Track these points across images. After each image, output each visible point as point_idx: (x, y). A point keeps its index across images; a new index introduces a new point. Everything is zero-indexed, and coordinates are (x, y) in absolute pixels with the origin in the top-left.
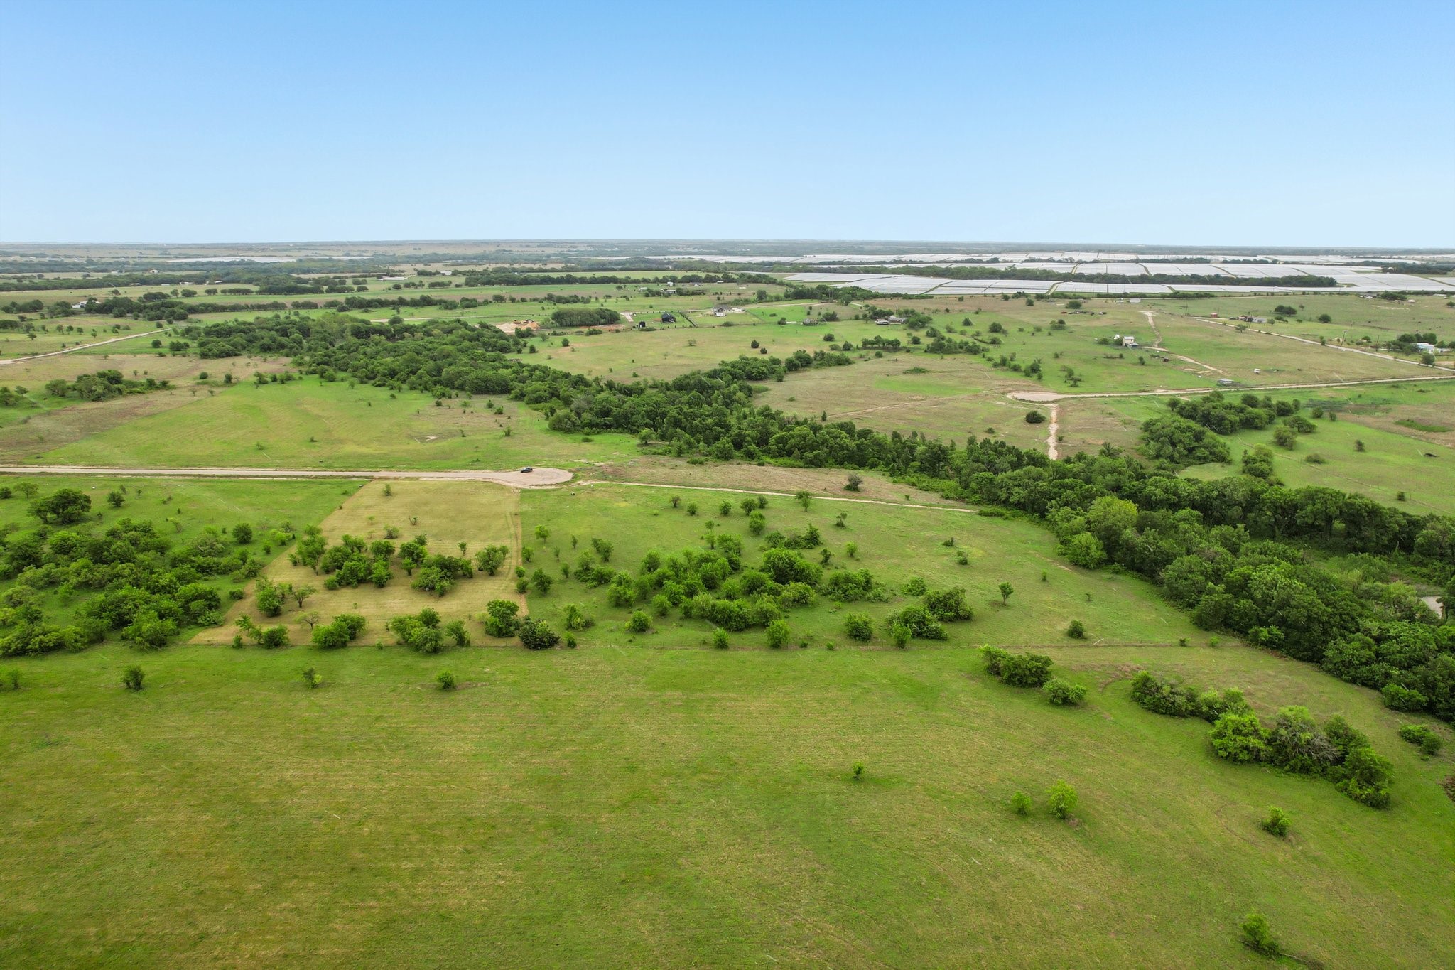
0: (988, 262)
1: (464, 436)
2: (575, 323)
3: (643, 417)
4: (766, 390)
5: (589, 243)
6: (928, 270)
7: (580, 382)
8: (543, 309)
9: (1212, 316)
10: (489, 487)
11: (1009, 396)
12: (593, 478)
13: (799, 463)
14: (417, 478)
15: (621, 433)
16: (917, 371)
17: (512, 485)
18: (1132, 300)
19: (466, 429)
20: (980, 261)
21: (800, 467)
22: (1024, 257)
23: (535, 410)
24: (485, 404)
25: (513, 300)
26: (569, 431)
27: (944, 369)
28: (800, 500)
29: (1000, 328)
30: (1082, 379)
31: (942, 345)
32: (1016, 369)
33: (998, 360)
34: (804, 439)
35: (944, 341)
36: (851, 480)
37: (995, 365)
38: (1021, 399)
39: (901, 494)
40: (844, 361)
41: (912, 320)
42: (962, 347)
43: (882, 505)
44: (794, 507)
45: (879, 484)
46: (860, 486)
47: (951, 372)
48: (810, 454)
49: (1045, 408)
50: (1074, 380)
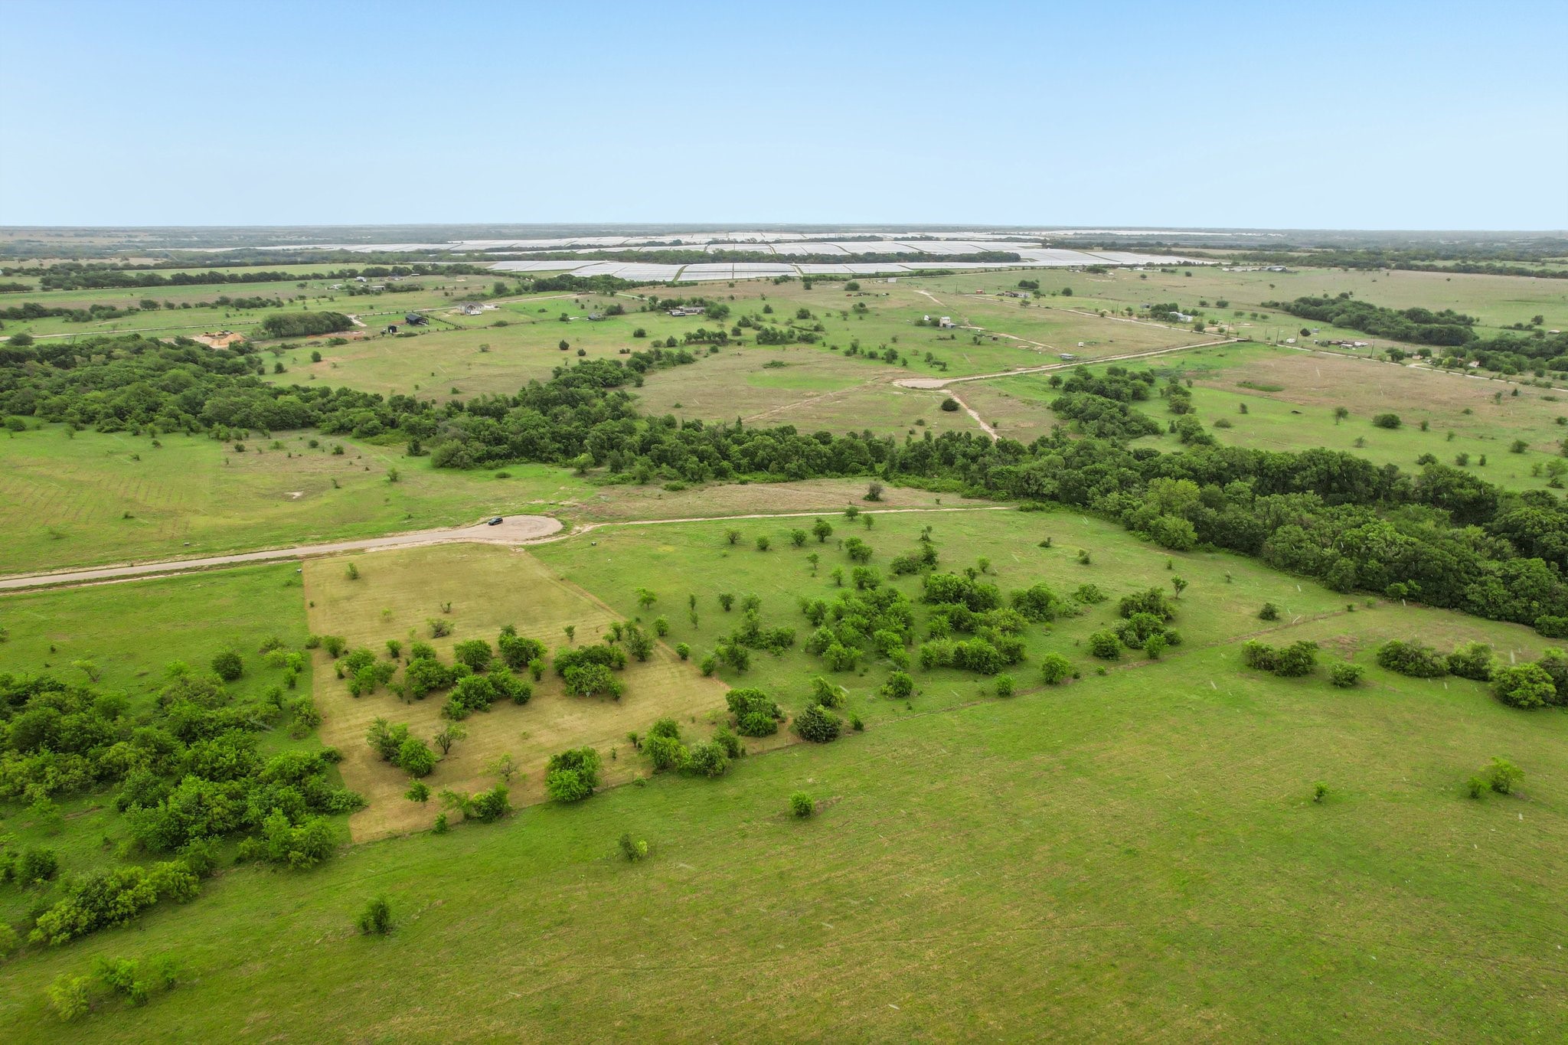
0: (671, 244)
1: (338, 487)
2: (297, 331)
4: (636, 396)
5: (151, 231)
6: (625, 254)
8: (228, 316)
9: (977, 293)
10: (476, 549)
11: (896, 384)
12: (584, 520)
13: (779, 476)
14: (362, 550)
16: (775, 365)
18: (890, 280)
20: (662, 244)
22: (709, 238)
23: (373, 444)
25: (170, 306)
26: (466, 467)
27: (802, 361)
28: (856, 518)
29: (809, 314)
30: (944, 365)
31: (775, 335)
32: (872, 356)
33: (848, 348)
34: (775, 449)
35: (767, 332)
36: (872, 490)
37: (848, 354)
38: (912, 388)
39: (924, 498)
40: (684, 360)
41: (714, 309)
42: (791, 337)
43: (926, 513)
44: (853, 527)
45: (888, 490)
46: (881, 496)
47: (809, 363)
48: (792, 466)
49: (943, 395)
50: (938, 363)
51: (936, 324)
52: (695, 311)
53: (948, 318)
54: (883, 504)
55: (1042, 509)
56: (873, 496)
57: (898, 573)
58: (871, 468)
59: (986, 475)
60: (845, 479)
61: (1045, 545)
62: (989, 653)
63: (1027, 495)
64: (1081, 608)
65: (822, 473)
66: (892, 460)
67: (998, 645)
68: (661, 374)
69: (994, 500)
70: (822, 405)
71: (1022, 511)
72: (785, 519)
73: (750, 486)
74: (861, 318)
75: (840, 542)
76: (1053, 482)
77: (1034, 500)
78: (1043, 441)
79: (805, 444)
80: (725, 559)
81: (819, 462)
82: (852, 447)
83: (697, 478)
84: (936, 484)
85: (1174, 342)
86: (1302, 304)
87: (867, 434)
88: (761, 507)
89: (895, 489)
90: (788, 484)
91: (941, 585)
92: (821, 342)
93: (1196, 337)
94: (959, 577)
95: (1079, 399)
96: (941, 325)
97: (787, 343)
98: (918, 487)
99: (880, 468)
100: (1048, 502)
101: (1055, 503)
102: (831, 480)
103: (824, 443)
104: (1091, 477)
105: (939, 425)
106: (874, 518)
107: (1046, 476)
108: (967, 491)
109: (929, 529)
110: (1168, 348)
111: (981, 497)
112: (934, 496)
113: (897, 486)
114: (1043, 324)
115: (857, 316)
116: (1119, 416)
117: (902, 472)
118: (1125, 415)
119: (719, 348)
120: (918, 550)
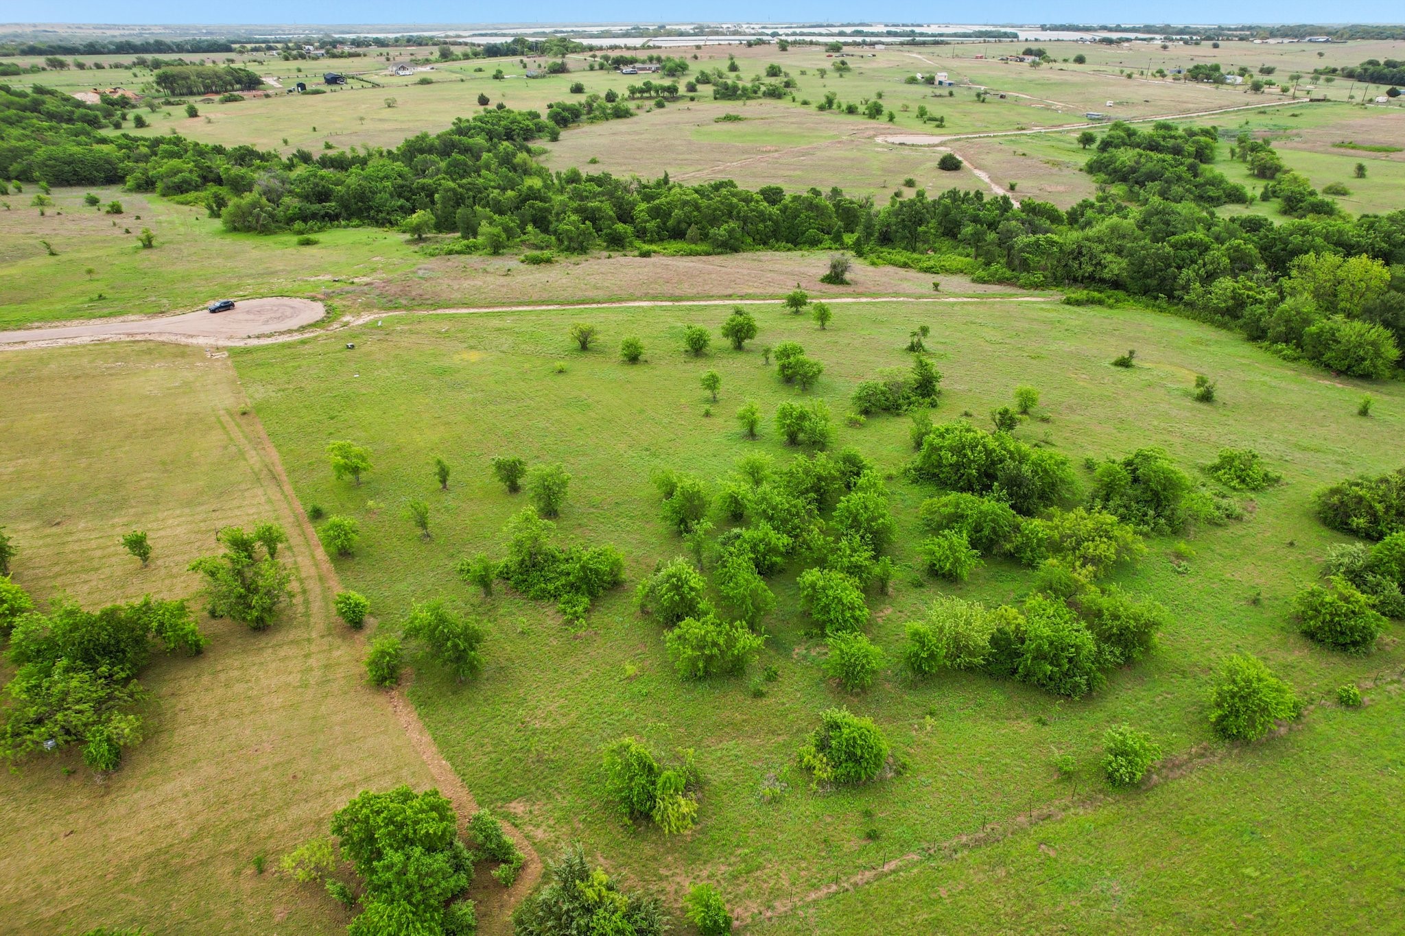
1: (52, 254)
3: (392, 196)
4: (545, 152)
7: (245, 156)
8: (135, 76)
9: (978, 58)
10: (149, 352)
11: (879, 140)
12: (368, 307)
13: (701, 246)
15: (357, 226)
16: (729, 119)
17: (201, 341)
19: (55, 242)
21: (708, 254)
24: (83, 200)
25: (81, 66)
26: (264, 230)
27: (764, 116)
28: (804, 309)
29: (780, 71)
30: (942, 120)
31: (735, 88)
32: (851, 110)
33: (823, 101)
34: (697, 207)
35: (726, 87)
36: (834, 267)
37: (821, 108)
38: (900, 144)
39: (917, 282)
40: (621, 114)
41: (669, 65)
42: (755, 92)
43: (918, 304)
44: (797, 323)
45: (859, 269)
46: (847, 276)
47: (772, 118)
48: (721, 231)
49: (940, 152)
50: (934, 120)
51: (930, 81)
52: (650, 69)
53: (946, 74)
54: (850, 289)
55: (1100, 302)
56: (836, 277)
57: (866, 412)
58: (837, 239)
59: (1010, 248)
60: (799, 253)
61: (1124, 363)
62: (1078, 648)
63: (1075, 281)
64: (1234, 503)
65: (765, 243)
66: (869, 228)
67: (1092, 616)
68: (587, 128)
69: (1022, 287)
70: (781, 161)
71: (1068, 304)
72: (690, 309)
73: (653, 259)
74: (841, 76)
75: (767, 351)
76: (1119, 259)
77: (1086, 288)
78: (1086, 205)
79: (743, 200)
80: (561, 377)
81: (761, 226)
82: (811, 206)
83: (577, 246)
84: (932, 263)
85: (1227, 103)
86: (1370, 67)
87: (836, 192)
88: (658, 289)
89: (871, 268)
90: (710, 258)
91: (952, 449)
92: (790, 98)
93: (1253, 98)
94: (984, 432)
95: (1125, 156)
96: (937, 83)
97: (749, 98)
98: (905, 265)
99: (849, 239)
100: (1110, 292)
101: (1121, 294)
102: (777, 253)
103: (773, 202)
104: (1184, 253)
105: (936, 186)
106: (832, 311)
107: (1107, 251)
108: (980, 273)
109: (925, 331)
110: (1220, 108)
111: (1001, 281)
112: (930, 278)
113: (873, 264)
114: (1061, 84)
115: (837, 75)
116: (1189, 176)
117: (881, 246)
118: (1195, 176)
119: (666, 104)
120: (905, 370)
